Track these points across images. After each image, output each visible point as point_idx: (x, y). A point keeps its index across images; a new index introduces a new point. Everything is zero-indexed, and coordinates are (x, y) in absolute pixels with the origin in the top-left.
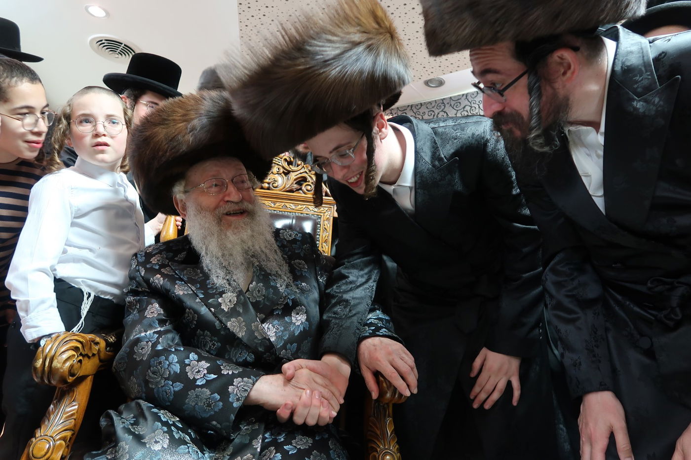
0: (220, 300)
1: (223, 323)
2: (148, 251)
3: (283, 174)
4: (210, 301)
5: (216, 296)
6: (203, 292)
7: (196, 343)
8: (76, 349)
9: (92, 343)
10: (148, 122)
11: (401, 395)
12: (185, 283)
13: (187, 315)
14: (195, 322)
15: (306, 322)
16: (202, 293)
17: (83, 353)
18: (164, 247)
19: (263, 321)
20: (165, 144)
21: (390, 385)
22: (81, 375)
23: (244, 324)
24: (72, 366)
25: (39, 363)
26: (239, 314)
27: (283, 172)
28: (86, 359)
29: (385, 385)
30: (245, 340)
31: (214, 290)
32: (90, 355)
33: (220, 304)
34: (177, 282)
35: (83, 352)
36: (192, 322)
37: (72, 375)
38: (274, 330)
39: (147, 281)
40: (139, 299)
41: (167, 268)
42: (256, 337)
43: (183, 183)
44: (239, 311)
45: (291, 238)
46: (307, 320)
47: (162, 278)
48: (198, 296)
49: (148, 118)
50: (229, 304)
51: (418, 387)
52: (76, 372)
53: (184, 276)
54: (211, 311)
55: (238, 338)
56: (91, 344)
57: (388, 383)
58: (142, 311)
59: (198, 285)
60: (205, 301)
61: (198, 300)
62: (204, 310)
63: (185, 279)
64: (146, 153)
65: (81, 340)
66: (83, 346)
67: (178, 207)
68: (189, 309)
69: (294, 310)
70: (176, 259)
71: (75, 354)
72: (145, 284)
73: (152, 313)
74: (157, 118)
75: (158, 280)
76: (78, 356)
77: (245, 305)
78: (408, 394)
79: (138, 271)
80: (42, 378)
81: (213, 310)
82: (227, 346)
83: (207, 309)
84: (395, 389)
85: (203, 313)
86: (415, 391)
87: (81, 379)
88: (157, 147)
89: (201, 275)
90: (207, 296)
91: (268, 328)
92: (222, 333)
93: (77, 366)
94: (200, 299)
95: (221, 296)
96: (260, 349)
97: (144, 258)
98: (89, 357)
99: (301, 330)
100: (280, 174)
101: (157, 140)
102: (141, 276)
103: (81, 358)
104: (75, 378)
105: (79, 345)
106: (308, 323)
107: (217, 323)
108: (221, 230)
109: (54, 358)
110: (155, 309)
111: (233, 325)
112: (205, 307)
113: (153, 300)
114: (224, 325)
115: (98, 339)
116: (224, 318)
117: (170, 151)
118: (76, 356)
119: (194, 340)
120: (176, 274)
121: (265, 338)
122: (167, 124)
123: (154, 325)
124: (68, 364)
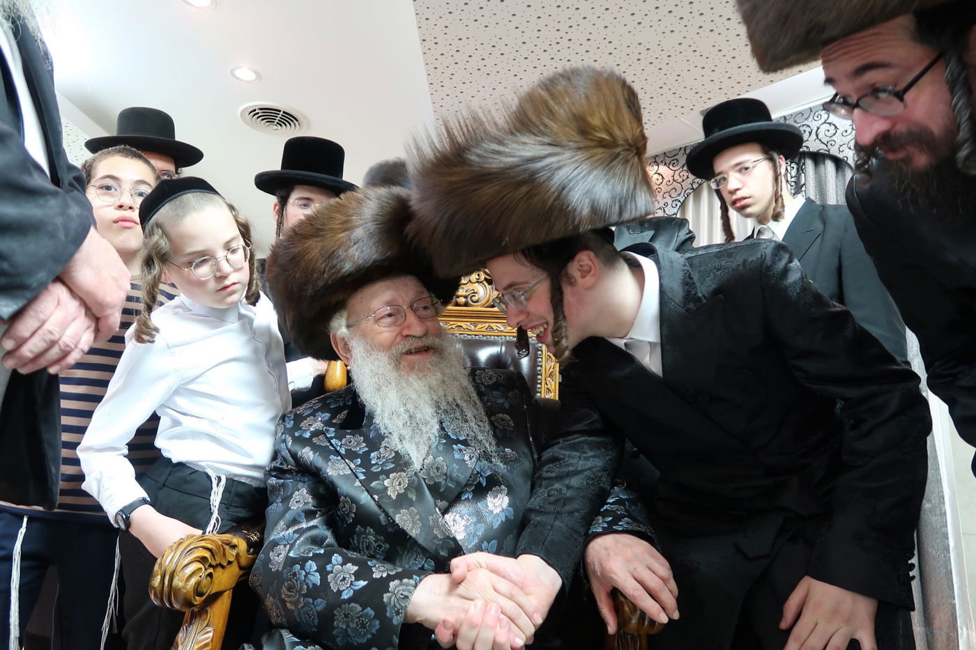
0: (386, 483)
1: (390, 517)
2: (298, 412)
3: (485, 282)
4: (373, 484)
5: (381, 477)
6: (364, 470)
7: (357, 544)
8: (203, 560)
9: (227, 547)
10: (296, 234)
11: (652, 622)
12: (342, 458)
13: (341, 505)
14: (353, 515)
15: (509, 508)
16: (363, 473)
17: (213, 563)
18: (320, 405)
19: (445, 512)
20: (321, 262)
21: (634, 607)
22: (213, 592)
23: (418, 517)
24: (198, 584)
25: (156, 582)
26: (411, 503)
27: (486, 279)
28: (219, 570)
29: (626, 608)
30: (421, 541)
31: (379, 468)
32: (225, 564)
33: (386, 488)
34: (332, 457)
35: (211, 562)
36: (348, 515)
37: (201, 595)
38: (464, 522)
39: (294, 456)
40: (283, 483)
41: (321, 437)
42: (436, 537)
43: (345, 314)
44: (411, 499)
45: (491, 383)
46: (509, 505)
47: (312, 452)
48: (357, 478)
49: (297, 229)
50: (398, 488)
51: (680, 608)
52: (205, 591)
53: (341, 447)
54: (374, 499)
55: (410, 537)
56: (224, 550)
57: (630, 604)
58: (287, 499)
59: (359, 460)
60: (366, 485)
61: (358, 483)
62: (364, 498)
63: (343, 451)
64: (295, 276)
65: (209, 546)
66: (213, 554)
67: (338, 349)
68: (345, 497)
69: (490, 492)
70: (334, 421)
71: (202, 567)
72: (292, 460)
73: (297, 502)
74: (308, 228)
75: (308, 454)
76: (206, 569)
77: (419, 490)
78: (664, 619)
79: (284, 441)
80: (162, 600)
81: (376, 497)
82: (398, 548)
83: (369, 497)
84: (643, 615)
85: (363, 502)
86: (676, 616)
87: (215, 597)
88: (311, 268)
89: (364, 445)
90: (371, 476)
91: (454, 520)
92: (390, 530)
93: (205, 581)
94: (360, 481)
95: (388, 477)
96: (442, 553)
97: (292, 422)
98: (223, 567)
99: (502, 521)
100: (481, 282)
101: (310, 257)
102: (287, 448)
103: (211, 570)
104: (204, 598)
105: (207, 554)
106: (511, 509)
107: (382, 517)
108: (400, 375)
109: (175, 574)
110: (302, 498)
111: (403, 519)
112: (366, 493)
113: (300, 485)
114: (392, 519)
115: (235, 540)
116: (391, 510)
117: (329, 271)
118: (203, 570)
119: (353, 539)
120: (332, 445)
121: (448, 537)
122: (322, 236)
123: (299, 519)
124: (193, 581)
